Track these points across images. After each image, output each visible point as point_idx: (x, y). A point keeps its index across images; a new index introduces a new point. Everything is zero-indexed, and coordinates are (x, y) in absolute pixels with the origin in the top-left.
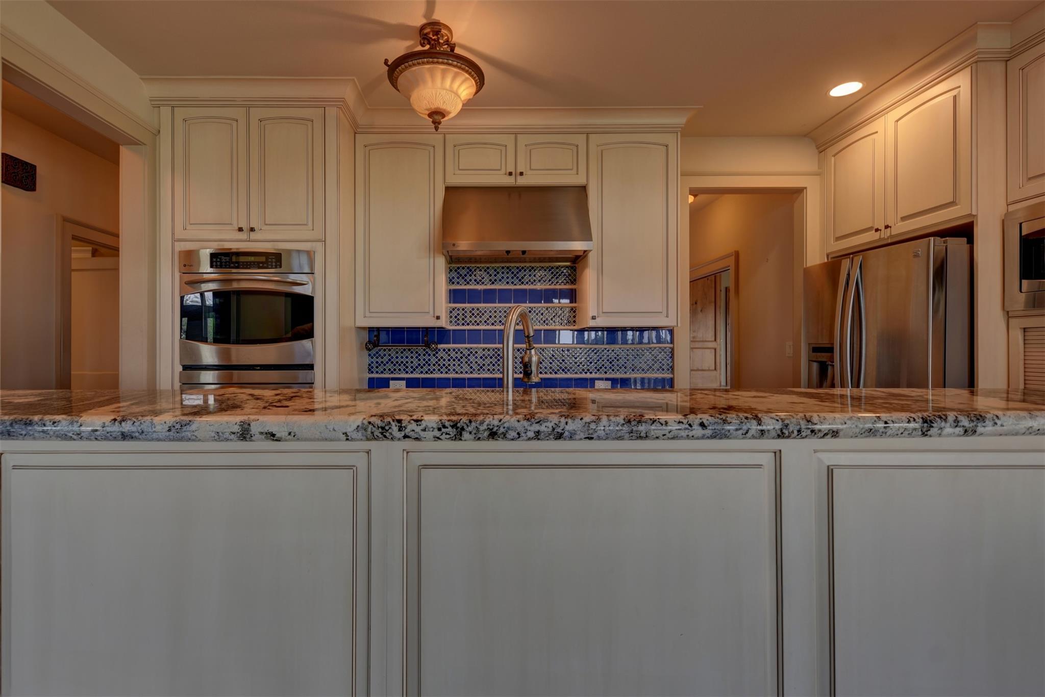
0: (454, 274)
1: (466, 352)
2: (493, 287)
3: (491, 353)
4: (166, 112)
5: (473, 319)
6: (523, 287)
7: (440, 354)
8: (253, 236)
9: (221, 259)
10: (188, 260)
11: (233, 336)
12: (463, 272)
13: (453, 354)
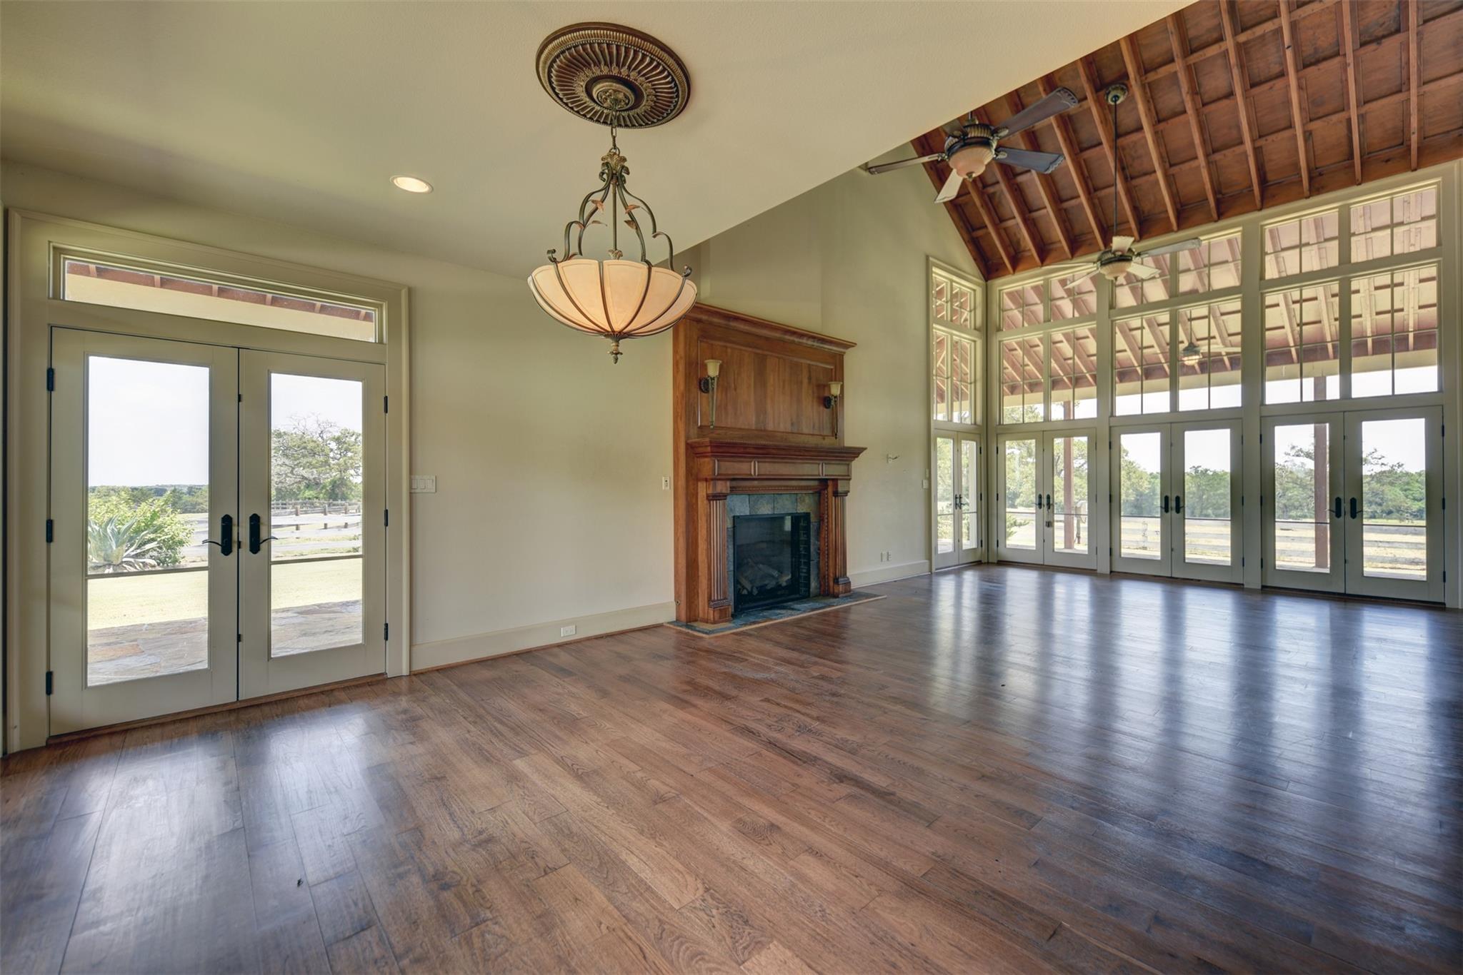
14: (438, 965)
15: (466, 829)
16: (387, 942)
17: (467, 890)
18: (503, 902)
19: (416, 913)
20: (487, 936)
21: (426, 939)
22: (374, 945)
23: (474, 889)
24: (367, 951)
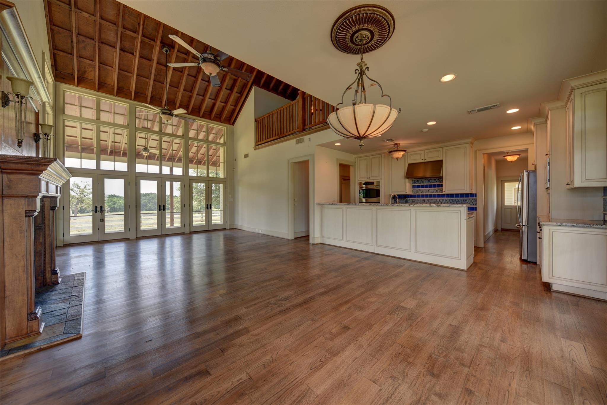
0: (414, 182)
1: (416, 200)
2: (423, 184)
3: (423, 200)
4: (357, 159)
5: (418, 192)
6: (431, 184)
7: (410, 200)
8: (370, 179)
9: (366, 184)
10: (360, 184)
11: (368, 197)
12: (416, 181)
13: (413, 200)
14: (459, 359)
15: (395, 386)
16: (467, 378)
17: (428, 366)
18: (425, 354)
19: (450, 377)
20: (440, 352)
21: (455, 367)
22: (471, 382)
23: (426, 365)
24: (475, 382)
